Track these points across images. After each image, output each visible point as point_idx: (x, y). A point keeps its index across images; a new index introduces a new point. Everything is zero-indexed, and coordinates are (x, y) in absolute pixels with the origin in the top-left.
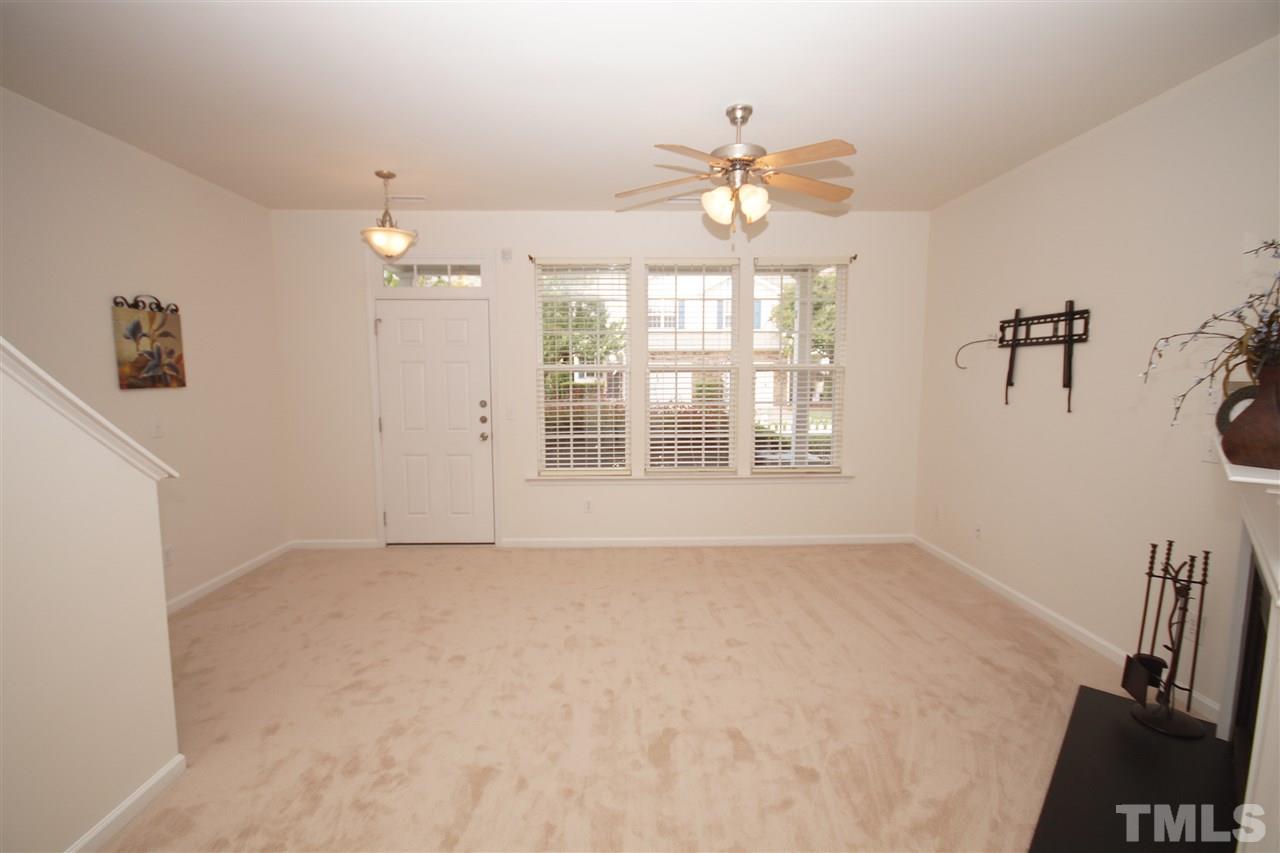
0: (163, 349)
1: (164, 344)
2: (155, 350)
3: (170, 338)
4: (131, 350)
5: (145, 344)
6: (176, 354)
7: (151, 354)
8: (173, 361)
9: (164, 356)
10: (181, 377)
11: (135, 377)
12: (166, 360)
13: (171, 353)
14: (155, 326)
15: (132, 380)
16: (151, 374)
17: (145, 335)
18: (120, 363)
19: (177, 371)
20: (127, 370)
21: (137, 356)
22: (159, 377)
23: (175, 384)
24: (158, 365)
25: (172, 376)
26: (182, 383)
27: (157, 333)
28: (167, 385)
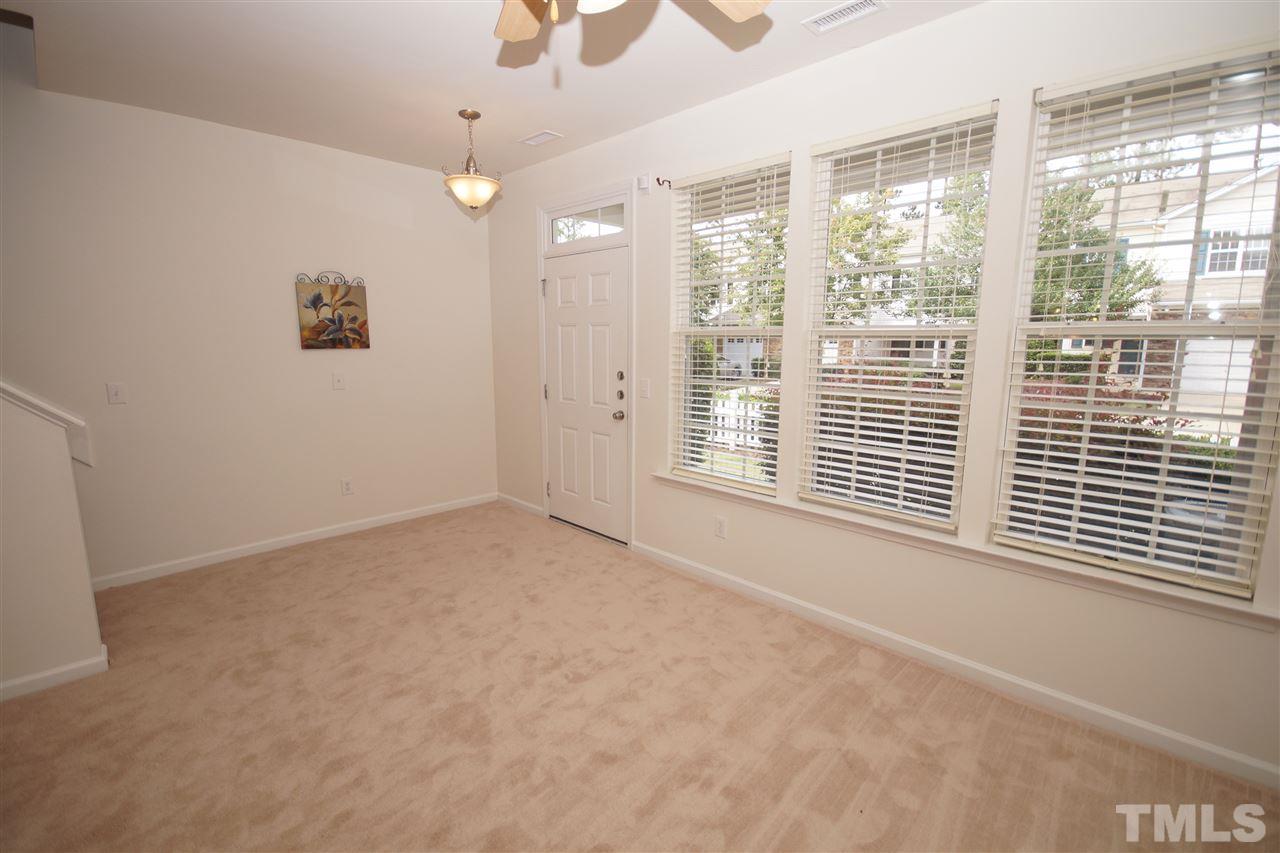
0: (345, 316)
1: (346, 312)
2: (336, 317)
3: (352, 307)
4: (312, 318)
5: (326, 313)
6: (360, 320)
7: (332, 321)
8: (356, 326)
9: (345, 323)
10: (364, 340)
11: (316, 340)
12: (347, 325)
13: (354, 319)
14: (337, 297)
15: (313, 342)
16: (331, 337)
17: (326, 305)
18: (302, 329)
19: (361, 336)
20: (306, 334)
21: (317, 321)
22: (340, 339)
23: (357, 345)
24: (340, 329)
25: (354, 339)
26: (365, 344)
27: (339, 303)
28: (348, 346)
